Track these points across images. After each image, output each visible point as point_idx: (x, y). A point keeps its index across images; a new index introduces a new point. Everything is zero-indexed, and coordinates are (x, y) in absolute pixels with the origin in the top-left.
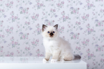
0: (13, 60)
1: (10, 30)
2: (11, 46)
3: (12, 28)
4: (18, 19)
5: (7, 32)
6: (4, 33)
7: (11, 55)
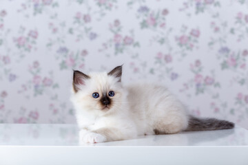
0: (36, 134)
1: (27, 39)
2: (31, 91)
3: (34, 34)
4: (53, 6)
5: (19, 46)
6: (9, 50)
7: (31, 119)
